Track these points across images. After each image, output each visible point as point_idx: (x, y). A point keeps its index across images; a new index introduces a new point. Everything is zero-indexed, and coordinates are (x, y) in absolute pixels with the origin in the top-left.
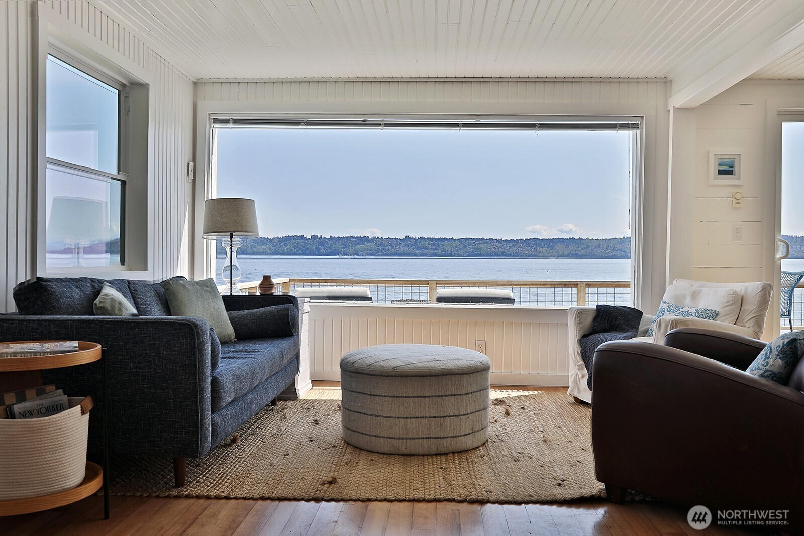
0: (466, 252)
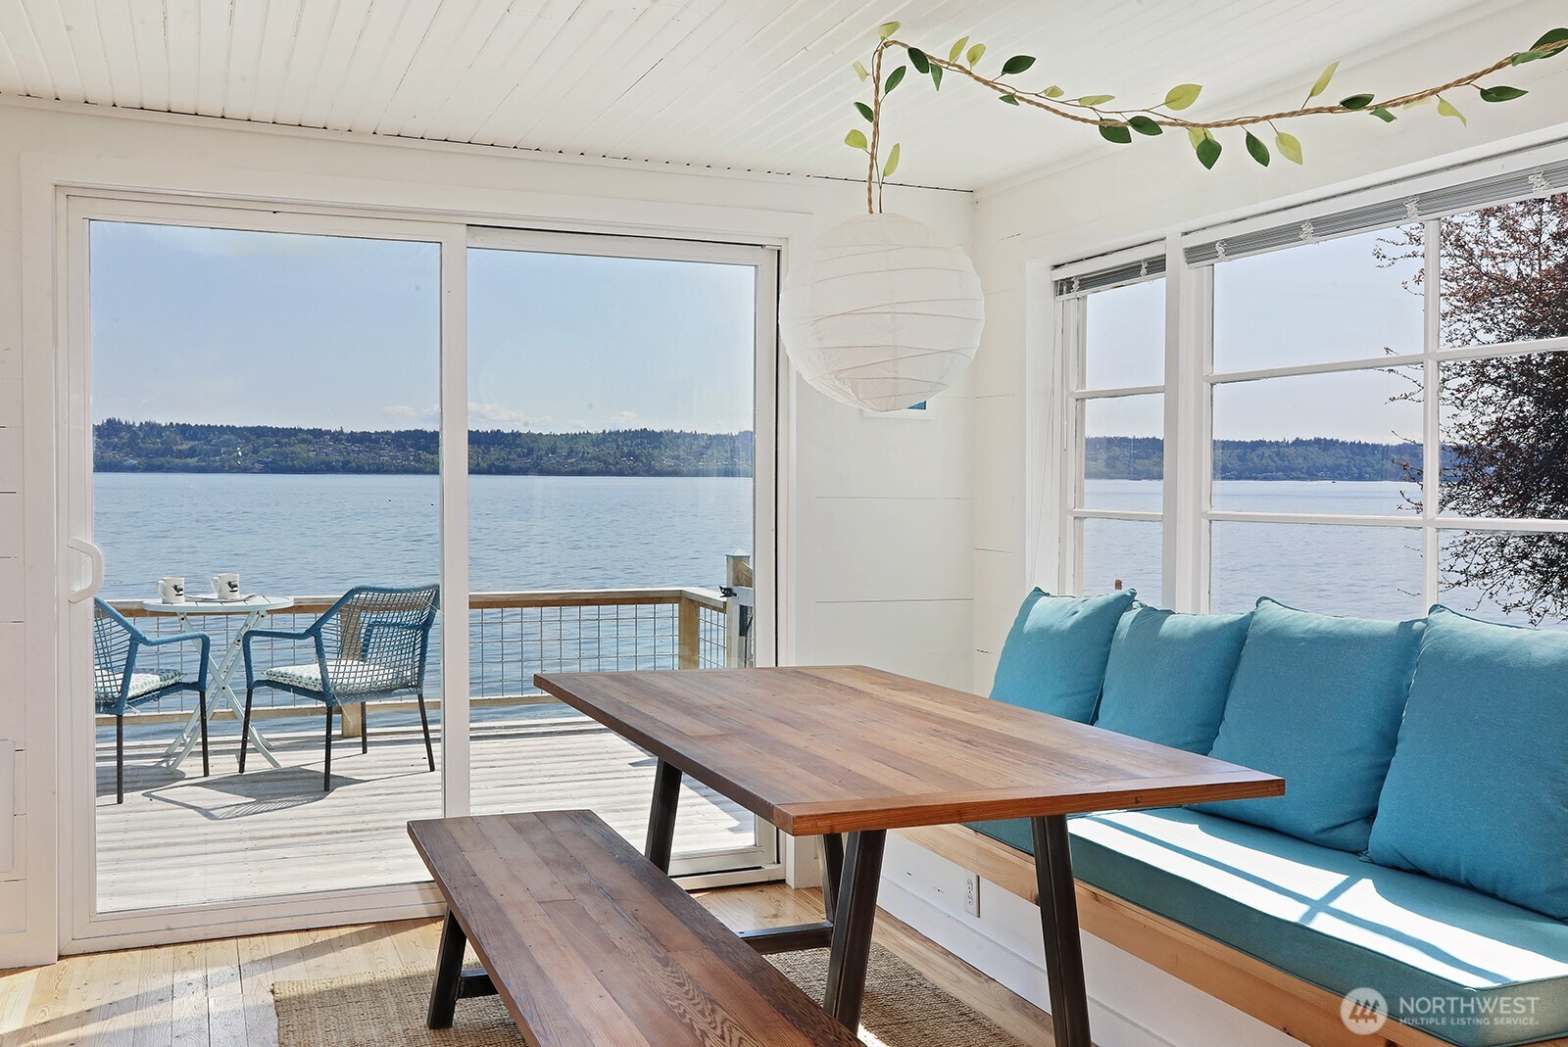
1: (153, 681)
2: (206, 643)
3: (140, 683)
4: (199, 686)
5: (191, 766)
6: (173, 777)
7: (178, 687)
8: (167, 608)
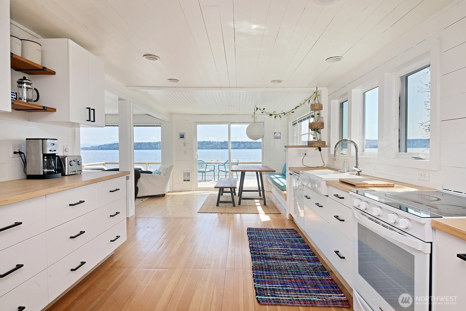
1: (209, 170)
2: (214, 166)
3: (207, 170)
4: (214, 171)
5: (214, 180)
6: (211, 180)
7: (212, 171)
8: (211, 162)
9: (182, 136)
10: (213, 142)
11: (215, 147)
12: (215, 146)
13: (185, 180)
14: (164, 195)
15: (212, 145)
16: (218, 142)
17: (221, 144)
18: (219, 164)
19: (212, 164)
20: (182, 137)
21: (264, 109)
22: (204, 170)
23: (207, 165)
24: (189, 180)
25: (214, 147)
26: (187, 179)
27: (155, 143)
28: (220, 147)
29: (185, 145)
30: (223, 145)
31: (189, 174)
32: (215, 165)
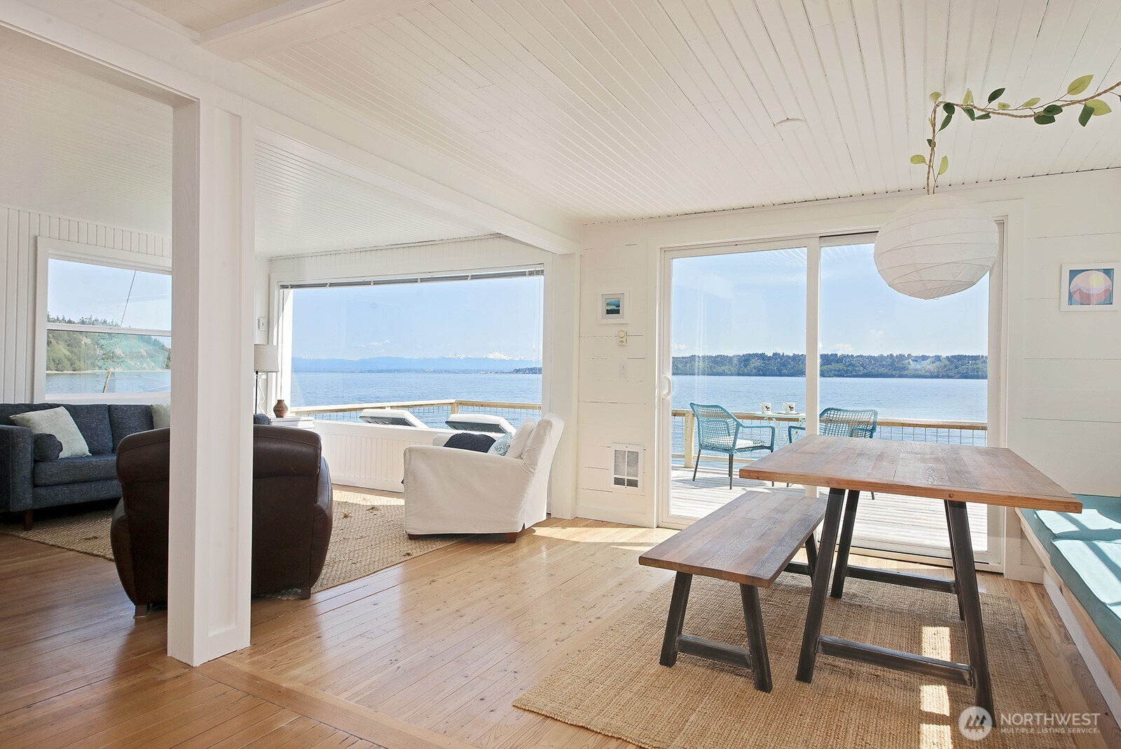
0: (958, 373)
1: (750, 444)
2: (773, 429)
3: (741, 443)
4: (771, 447)
7: (762, 447)
8: (759, 415)
9: (614, 307)
10: (844, 357)
11: (851, 372)
12: (850, 369)
13: (618, 482)
14: (508, 539)
15: (841, 366)
16: (861, 356)
17: (870, 362)
18: (792, 424)
19: (764, 423)
20: (614, 310)
21: (994, 96)
22: (727, 441)
23: (739, 425)
24: (633, 483)
25: (847, 371)
26: (626, 478)
27: (685, 358)
28: (865, 371)
29: (622, 342)
30: (877, 364)
31: (633, 458)
32: (773, 423)
